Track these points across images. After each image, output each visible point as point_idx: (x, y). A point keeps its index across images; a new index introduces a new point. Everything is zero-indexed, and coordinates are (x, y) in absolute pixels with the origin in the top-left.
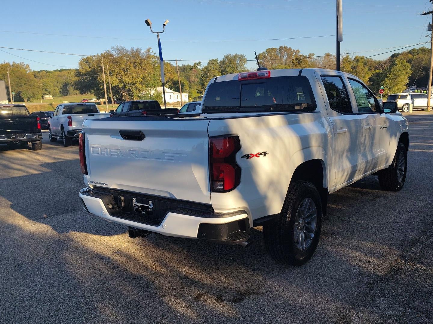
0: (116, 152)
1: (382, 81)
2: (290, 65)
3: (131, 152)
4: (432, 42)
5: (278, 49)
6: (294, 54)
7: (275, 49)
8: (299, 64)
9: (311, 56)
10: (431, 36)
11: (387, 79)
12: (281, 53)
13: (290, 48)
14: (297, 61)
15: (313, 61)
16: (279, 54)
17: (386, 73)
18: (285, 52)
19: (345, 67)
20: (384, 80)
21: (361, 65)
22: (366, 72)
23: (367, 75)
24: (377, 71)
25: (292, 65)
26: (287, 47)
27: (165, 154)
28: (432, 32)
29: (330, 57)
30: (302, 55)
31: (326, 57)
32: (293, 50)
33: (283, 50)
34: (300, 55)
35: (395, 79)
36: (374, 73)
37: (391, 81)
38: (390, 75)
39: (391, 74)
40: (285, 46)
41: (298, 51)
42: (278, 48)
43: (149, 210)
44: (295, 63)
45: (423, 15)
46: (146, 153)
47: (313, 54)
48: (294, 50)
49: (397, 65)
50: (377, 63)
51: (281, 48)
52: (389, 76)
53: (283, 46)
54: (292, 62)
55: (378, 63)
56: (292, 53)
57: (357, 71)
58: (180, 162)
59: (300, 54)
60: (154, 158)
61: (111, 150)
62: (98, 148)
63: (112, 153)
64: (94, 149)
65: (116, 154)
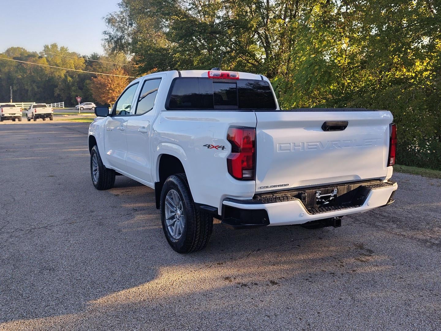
27: (366, 141)
43: (332, 198)
58: (375, 146)
60: (357, 145)
61: (310, 144)
62: (290, 144)
63: (310, 147)
64: (282, 145)
65: (316, 147)
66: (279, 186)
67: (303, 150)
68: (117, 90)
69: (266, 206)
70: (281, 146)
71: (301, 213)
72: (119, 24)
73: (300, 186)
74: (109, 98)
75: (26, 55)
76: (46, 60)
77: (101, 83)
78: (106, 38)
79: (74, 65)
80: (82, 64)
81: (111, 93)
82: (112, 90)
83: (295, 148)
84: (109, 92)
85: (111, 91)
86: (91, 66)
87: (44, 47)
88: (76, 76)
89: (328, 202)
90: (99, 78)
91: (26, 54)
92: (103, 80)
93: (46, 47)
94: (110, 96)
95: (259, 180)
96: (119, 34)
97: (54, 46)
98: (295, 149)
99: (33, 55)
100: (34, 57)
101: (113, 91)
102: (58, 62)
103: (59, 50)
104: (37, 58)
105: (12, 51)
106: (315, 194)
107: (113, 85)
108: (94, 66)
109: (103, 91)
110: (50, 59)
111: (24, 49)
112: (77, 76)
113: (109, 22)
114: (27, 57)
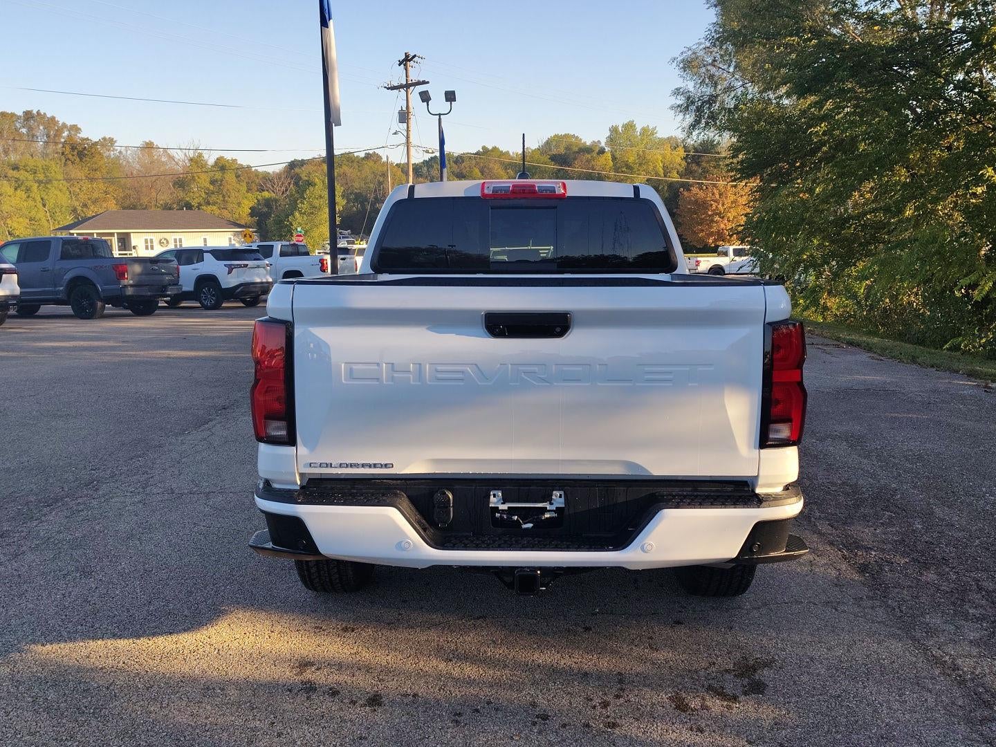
0: (463, 372)
1: (287, 216)
2: (58, 162)
3: (520, 368)
4: (408, 147)
5: (19, 117)
6: (66, 134)
7: (13, 115)
8: (81, 160)
9: (108, 142)
10: (405, 134)
11: (297, 214)
12: (30, 129)
13: (53, 118)
14: (75, 153)
15: (112, 156)
16: (24, 131)
17: (295, 201)
18: (41, 128)
19: (197, 178)
20: (293, 214)
21: (230, 177)
22: (244, 194)
23: (246, 202)
24: (266, 194)
25: (63, 161)
26: (45, 114)
27: (646, 369)
28: (407, 125)
29: (154, 152)
30: (87, 139)
31: (147, 150)
32: (61, 123)
33: (34, 121)
34: (83, 139)
35: (313, 213)
36: (259, 197)
37: (305, 218)
38: (304, 204)
39: (306, 203)
40: (38, 112)
41: (75, 129)
42: (20, 113)
43: (547, 515)
44: (70, 156)
45: (388, 89)
46: (581, 369)
47: (112, 141)
48: (64, 125)
49: (315, 184)
50: (261, 176)
51: (28, 115)
52: (302, 208)
53: (35, 112)
54: (63, 154)
55: (264, 178)
56: (59, 132)
57: (225, 190)
58: (690, 384)
59: (83, 135)
60: (608, 380)
61: (439, 368)
62: (378, 364)
63: (440, 376)
64: (355, 367)
65: (460, 376)
66: (363, 466)
67: (420, 383)
68: (731, 216)
69: (298, 510)
70: (351, 370)
71: (402, 541)
72: (707, 70)
73: (435, 474)
74: (711, 234)
75: (576, 149)
76: (610, 158)
77: (696, 201)
78: (681, 102)
79: (661, 165)
80: (678, 160)
81: (717, 222)
82: (719, 214)
83: (395, 375)
84: (712, 221)
85: (717, 218)
86: (698, 164)
87: (610, 130)
88: (663, 188)
89: (530, 525)
90: (695, 190)
91: (577, 146)
92: (701, 194)
93: (614, 130)
94: (714, 230)
95: (305, 446)
96: (708, 90)
97: (630, 126)
98: (393, 377)
99: (587, 150)
100: (589, 153)
101: (723, 218)
102: (631, 160)
103: (638, 134)
104: (595, 155)
105: (554, 143)
106: (484, 497)
107: (723, 205)
108: (704, 164)
109: (701, 219)
110: (618, 155)
111: (577, 137)
112: (666, 188)
113: (684, 69)
114: (577, 152)
